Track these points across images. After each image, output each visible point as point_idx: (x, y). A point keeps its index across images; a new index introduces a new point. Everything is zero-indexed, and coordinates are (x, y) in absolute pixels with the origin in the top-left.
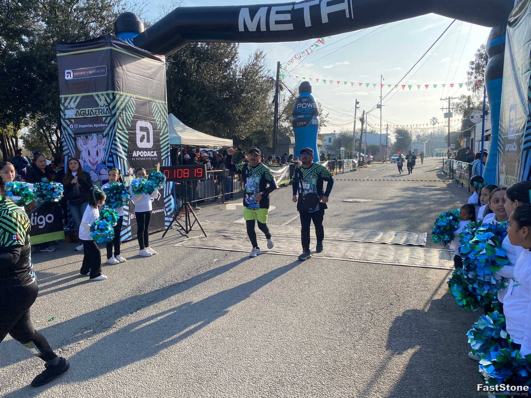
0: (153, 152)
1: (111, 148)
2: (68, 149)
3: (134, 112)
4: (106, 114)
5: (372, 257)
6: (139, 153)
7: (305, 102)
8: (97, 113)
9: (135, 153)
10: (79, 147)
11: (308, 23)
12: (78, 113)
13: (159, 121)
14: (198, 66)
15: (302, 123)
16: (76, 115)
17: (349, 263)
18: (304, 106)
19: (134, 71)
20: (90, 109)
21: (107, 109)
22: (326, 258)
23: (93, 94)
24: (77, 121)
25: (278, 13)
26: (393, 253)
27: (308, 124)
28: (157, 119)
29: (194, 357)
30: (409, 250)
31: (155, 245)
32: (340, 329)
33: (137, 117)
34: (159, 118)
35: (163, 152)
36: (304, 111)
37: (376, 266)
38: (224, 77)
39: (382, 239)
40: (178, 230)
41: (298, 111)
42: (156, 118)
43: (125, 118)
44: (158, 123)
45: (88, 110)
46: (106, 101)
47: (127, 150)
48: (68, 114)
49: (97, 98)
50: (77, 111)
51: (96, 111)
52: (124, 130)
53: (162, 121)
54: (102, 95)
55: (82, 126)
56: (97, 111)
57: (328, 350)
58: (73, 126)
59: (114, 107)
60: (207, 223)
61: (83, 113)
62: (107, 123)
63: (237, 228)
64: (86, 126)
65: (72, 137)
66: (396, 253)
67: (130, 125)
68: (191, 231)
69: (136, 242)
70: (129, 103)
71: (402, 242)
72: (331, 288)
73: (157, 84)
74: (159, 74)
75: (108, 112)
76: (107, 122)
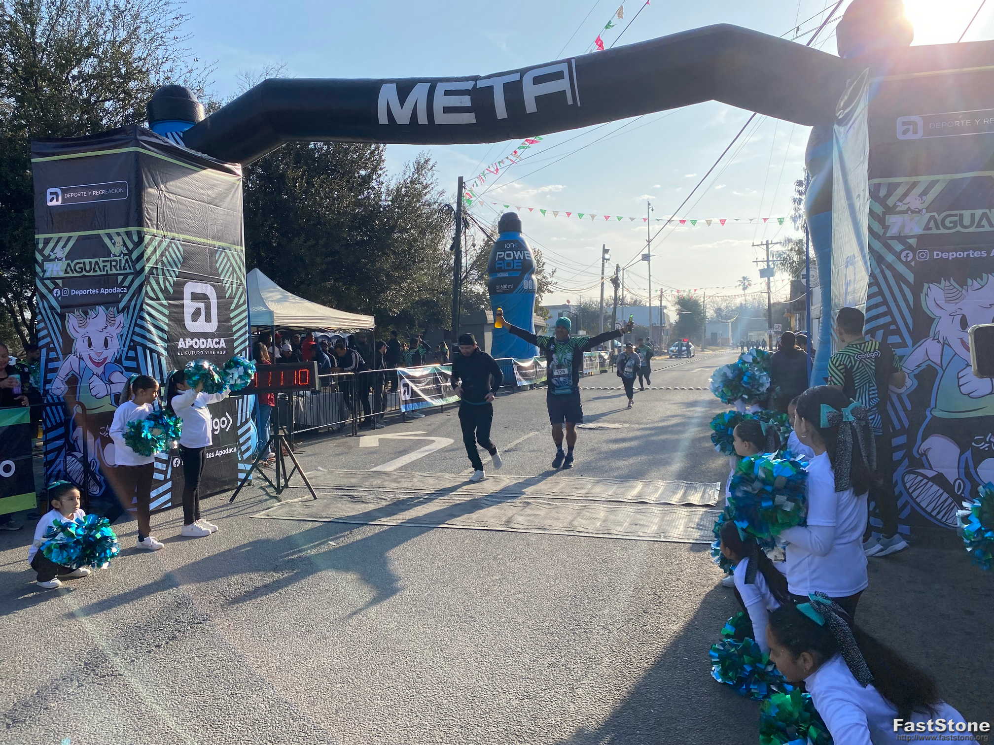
0: (217, 340)
1: (134, 333)
2: (49, 335)
3: (179, 266)
4: (125, 269)
5: (618, 528)
6: (189, 342)
7: (510, 250)
8: (108, 268)
9: (183, 343)
10: (71, 331)
11: (501, 112)
12: (70, 267)
13: (229, 282)
14: (307, 183)
15: (505, 287)
16: (66, 272)
17: (577, 540)
18: (509, 255)
19: (180, 191)
20: (93, 260)
21: (127, 259)
22: (536, 531)
23: (101, 232)
24: (68, 282)
25: (448, 93)
26: (656, 520)
27: (517, 290)
28: (226, 279)
29: (272, 724)
30: (686, 513)
31: (216, 516)
32: (549, 660)
33: (186, 275)
34: (229, 277)
35: (237, 339)
36: (509, 264)
37: (625, 544)
38: (359, 204)
39: (640, 495)
40: (261, 488)
41: (497, 266)
42: (224, 277)
43: (161, 278)
44: (227, 285)
45: (90, 263)
46: (125, 245)
47: (165, 337)
48: (50, 270)
49: (107, 240)
50: (69, 265)
51: (106, 264)
52: (158, 299)
53: (235, 283)
54: (118, 234)
55: (77, 292)
56: (108, 264)
57: (523, 699)
58: (59, 292)
59: (141, 256)
60: (319, 473)
61: (79, 268)
62: (125, 287)
63: (376, 482)
64: (85, 292)
65: (57, 313)
66: (662, 520)
67: (171, 291)
68: (288, 489)
69: (179, 512)
70: (170, 250)
71: (675, 499)
72: (540, 586)
73: (228, 214)
74: (230, 196)
75: (129, 266)
76: (126, 284)
